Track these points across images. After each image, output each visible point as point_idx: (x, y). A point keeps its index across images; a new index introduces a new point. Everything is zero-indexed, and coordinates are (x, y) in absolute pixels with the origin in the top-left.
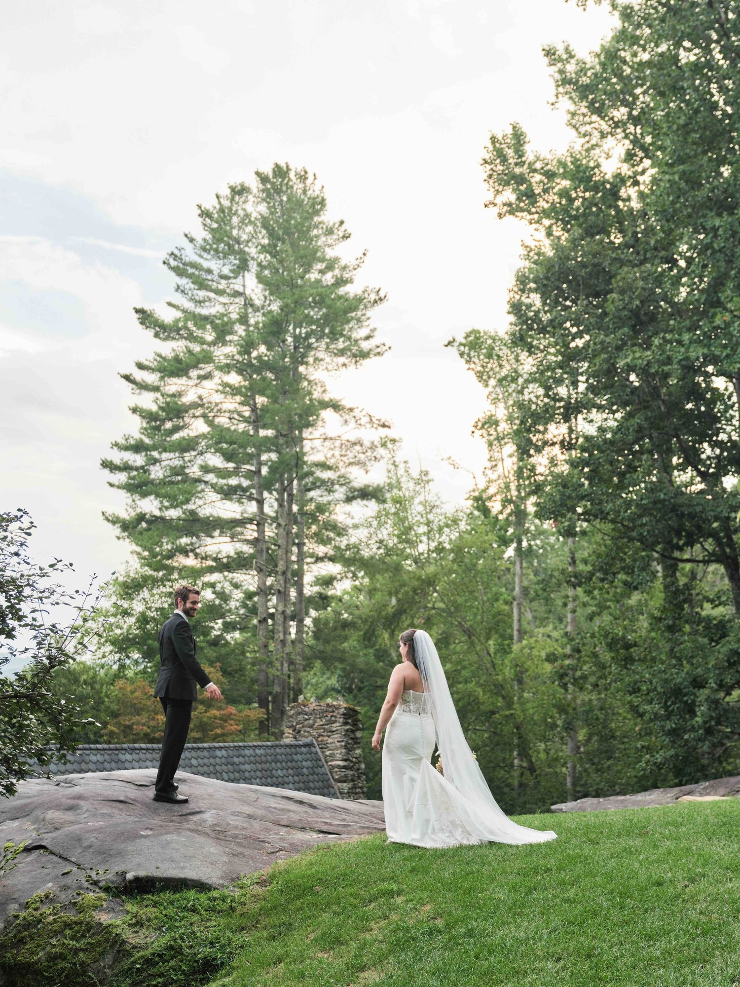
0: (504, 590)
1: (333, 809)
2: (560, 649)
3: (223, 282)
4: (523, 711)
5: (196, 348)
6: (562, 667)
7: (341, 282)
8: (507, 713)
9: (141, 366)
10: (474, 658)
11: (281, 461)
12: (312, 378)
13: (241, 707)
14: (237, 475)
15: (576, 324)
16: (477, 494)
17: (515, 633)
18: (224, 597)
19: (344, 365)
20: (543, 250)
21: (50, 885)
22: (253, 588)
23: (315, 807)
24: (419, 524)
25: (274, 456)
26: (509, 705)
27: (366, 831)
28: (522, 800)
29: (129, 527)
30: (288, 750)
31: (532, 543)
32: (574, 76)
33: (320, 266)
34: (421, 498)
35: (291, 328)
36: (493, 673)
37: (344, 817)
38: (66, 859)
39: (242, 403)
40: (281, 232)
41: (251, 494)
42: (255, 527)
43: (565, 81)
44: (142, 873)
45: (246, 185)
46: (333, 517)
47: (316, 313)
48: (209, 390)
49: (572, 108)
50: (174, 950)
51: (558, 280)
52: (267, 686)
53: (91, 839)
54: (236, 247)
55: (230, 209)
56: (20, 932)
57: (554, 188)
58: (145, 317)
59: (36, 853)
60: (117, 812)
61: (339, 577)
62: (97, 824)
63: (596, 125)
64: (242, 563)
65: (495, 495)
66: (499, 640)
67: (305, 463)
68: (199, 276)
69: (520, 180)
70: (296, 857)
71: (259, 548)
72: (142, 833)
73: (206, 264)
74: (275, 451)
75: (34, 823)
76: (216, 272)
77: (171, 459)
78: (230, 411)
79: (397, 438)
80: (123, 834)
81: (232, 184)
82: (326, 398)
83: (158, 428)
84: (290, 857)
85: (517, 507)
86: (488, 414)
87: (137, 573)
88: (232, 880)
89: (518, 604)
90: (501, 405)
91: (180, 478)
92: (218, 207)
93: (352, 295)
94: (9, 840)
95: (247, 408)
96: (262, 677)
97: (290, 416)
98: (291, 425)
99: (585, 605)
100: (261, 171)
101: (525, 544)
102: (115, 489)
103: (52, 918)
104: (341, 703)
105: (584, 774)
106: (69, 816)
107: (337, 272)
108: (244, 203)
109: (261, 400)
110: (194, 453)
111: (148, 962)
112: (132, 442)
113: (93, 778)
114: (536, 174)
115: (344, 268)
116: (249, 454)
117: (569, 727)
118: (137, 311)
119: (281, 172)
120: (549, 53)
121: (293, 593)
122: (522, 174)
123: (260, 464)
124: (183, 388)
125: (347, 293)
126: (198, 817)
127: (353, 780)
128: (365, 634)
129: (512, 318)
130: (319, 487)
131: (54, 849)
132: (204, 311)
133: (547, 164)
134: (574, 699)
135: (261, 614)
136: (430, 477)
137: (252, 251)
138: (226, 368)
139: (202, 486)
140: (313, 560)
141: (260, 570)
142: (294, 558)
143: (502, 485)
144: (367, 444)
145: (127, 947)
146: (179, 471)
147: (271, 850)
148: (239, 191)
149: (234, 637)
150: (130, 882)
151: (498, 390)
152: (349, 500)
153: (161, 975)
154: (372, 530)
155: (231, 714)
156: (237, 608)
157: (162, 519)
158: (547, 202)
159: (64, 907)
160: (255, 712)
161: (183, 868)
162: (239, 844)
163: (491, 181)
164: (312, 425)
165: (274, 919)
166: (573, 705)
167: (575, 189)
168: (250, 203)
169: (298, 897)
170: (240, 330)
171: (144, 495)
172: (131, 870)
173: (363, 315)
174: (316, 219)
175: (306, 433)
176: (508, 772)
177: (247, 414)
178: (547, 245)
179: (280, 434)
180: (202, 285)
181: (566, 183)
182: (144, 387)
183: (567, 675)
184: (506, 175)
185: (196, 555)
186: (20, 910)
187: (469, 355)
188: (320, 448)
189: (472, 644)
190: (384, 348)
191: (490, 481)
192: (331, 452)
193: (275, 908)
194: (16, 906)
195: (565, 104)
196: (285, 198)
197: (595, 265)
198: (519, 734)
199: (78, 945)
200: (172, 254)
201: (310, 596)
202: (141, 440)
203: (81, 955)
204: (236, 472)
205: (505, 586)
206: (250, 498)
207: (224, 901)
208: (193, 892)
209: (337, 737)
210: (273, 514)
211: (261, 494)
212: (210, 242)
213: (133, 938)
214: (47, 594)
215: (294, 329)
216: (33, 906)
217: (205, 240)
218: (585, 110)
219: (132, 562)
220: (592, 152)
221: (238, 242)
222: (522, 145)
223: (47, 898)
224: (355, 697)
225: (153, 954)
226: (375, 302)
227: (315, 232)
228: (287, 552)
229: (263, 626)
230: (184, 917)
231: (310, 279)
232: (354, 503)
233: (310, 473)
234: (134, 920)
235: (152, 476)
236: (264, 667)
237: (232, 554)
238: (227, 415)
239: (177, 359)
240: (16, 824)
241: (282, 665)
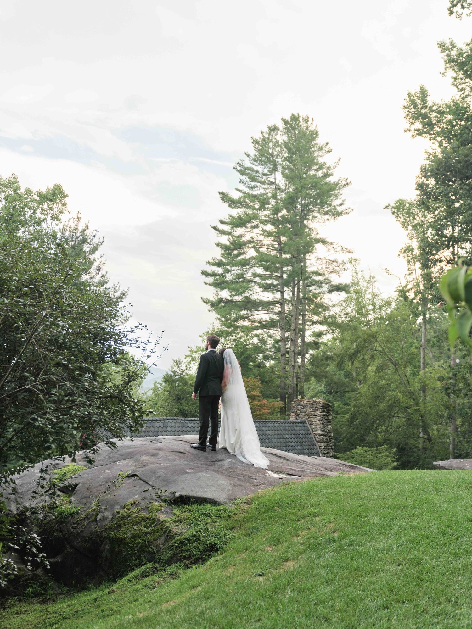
0: (415, 341)
1: (298, 461)
2: (446, 374)
3: (264, 177)
4: (425, 407)
5: (250, 212)
6: (447, 384)
7: (326, 175)
8: (416, 408)
9: (222, 222)
10: (397, 377)
11: (293, 271)
12: (310, 227)
13: (271, 400)
14: (271, 278)
15: (455, 195)
16: (401, 288)
17: (422, 365)
18: (263, 342)
19: (328, 219)
20: (437, 154)
21: (137, 496)
22: (278, 338)
23: (287, 460)
24: (369, 304)
25: (290, 268)
26: (417, 404)
27: (314, 475)
28: (424, 456)
29: (215, 305)
30: (292, 424)
31: (433, 315)
32: (455, 57)
33: (315, 167)
34: (370, 291)
35: (299, 200)
36: (408, 386)
37: (303, 466)
38: (147, 483)
39: (274, 241)
40: (294, 150)
41: (278, 288)
42: (279, 306)
43: (451, 60)
44: (184, 493)
45: (277, 126)
46: (323, 300)
47: (312, 192)
48: (256, 234)
49: (455, 75)
50: (196, 537)
51: (445, 170)
52: (285, 389)
53: (160, 473)
54: (271, 159)
55: (268, 139)
56: (119, 521)
57: (443, 120)
58: (224, 197)
59: (133, 478)
60: (177, 458)
61: (324, 333)
62: (165, 464)
63: (468, 84)
64: (273, 324)
65: (411, 289)
66: (413, 368)
67: (306, 271)
68: (252, 175)
69: (425, 116)
70: (270, 488)
71: (281, 316)
72: (188, 471)
73: (255, 168)
74: (291, 266)
75: (135, 462)
76: (261, 172)
77: (236, 270)
78: (267, 245)
79: (357, 258)
80: (177, 471)
81: (270, 125)
82: (318, 237)
83: (230, 254)
84: (267, 488)
85: (423, 296)
86: (408, 245)
87: (218, 329)
88: (232, 500)
89: (423, 349)
90: (415, 240)
91: (241, 280)
92: (262, 138)
93: (332, 182)
94: (121, 471)
95: (276, 243)
96: (282, 385)
97: (298, 247)
98: (298, 251)
99: (460, 350)
100: (284, 118)
101: (428, 316)
102: (207, 286)
103: (136, 514)
104: (321, 400)
105: (459, 444)
106: (152, 459)
107: (325, 170)
108: (275, 135)
109: (283, 239)
110: (248, 267)
111: (182, 543)
112: (216, 261)
113: (169, 439)
114: (433, 113)
115: (329, 168)
116: (277, 267)
117: (451, 417)
118: (220, 193)
119: (295, 118)
120: (442, 46)
121: (299, 341)
122: (425, 113)
123: (283, 272)
124: (243, 233)
125: (330, 181)
126: (221, 463)
127: (327, 442)
128: (338, 363)
129: (418, 192)
130: (314, 285)
131: (141, 477)
132: (254, 193)
133: (440, 107)
134: (455, 402)
135: (283, 351)
136: (375, 279)
137: (279, 160)
138: (265, 223)
139: (253, 284)
140: (310, 323)
141: (282, 329)
142: (300, 322)
143: (415, 284)
144: (340, 261)
145: (172, 534)
146: (241, 276)
147: (257, 484)
148: (273, 129)
149: (269, 364)
150: (177, 498)
151: (413, 231)
152: (330, 291)
153: (188, 551)
154: (342, 308)
155: (265, 404)
156: (270, 348)
157: (232, 301)
158: (440, 128)
159: (142, 509)
160: (278, 403)
161: (206, 492)
162: (239, 480)
163: (408, 118)
164: (311, 252)
165: (250, 525)
166: (453, 405)
167: (455, 120)
168: (279, 135)
169: (265, 513)
170: (273, 202)
171: (222, 289)
172: (178, 491)
173: (339, 193)
174: (314, 142)
175: (307, 256)
176: (416, 441)
177: (276, 246)
178: (439, 151)
179: (293, 257)
180: (253, 179)
181: (450, 117)
182: (223, 232)
183: (449, 388)
184: (416, 114)
185: (249, 320)
186: (120, 509)
187: (397, 213)
188: (315, 264)
189: (397, 370)
190: (349, 210)
191: (408, 282)
192: (321, 266)
193: (251, 518)
194: (119, 507)
195: (451, 73)
196: (297, 132)
197: (466, 162)
198: (422, 420)
199: (147, 531)
200: (238, 163)
201: (309, 343)
202: (221, 260)
203: (148, 536)
204: (270, 277)
205: (416, 338)
206: (278, 291)
207: (225, 512)
208: (209, 506)
209: (318, 418)
210: (289, 299)
211: (283, 288)
212: (258, 156)
213: (176, 529)
214: (133, 342)
215: (301, 201)
216: (127, 507)
217: (255, 155)
218: (461, 76)
219: (215, 324)
220: (466, 99)
221: (272, 156)
222: (425, 97)
223: (135, 504)
224: (333, 396)
225: (185, 539)
226: (345, 185)
227: (313, 149)
228: (296, 319)
229: (283, 358)
230: (203, 519)
231: (310, 174)
232: (333, 293)
233: (310, 277)
234: (177, 519)
235: (227, 279)
236: (283, 379)
237: (268, 319)
238: (266, 247)
239: (240, 218)
240: (126, 462)
241: (293, 379)
